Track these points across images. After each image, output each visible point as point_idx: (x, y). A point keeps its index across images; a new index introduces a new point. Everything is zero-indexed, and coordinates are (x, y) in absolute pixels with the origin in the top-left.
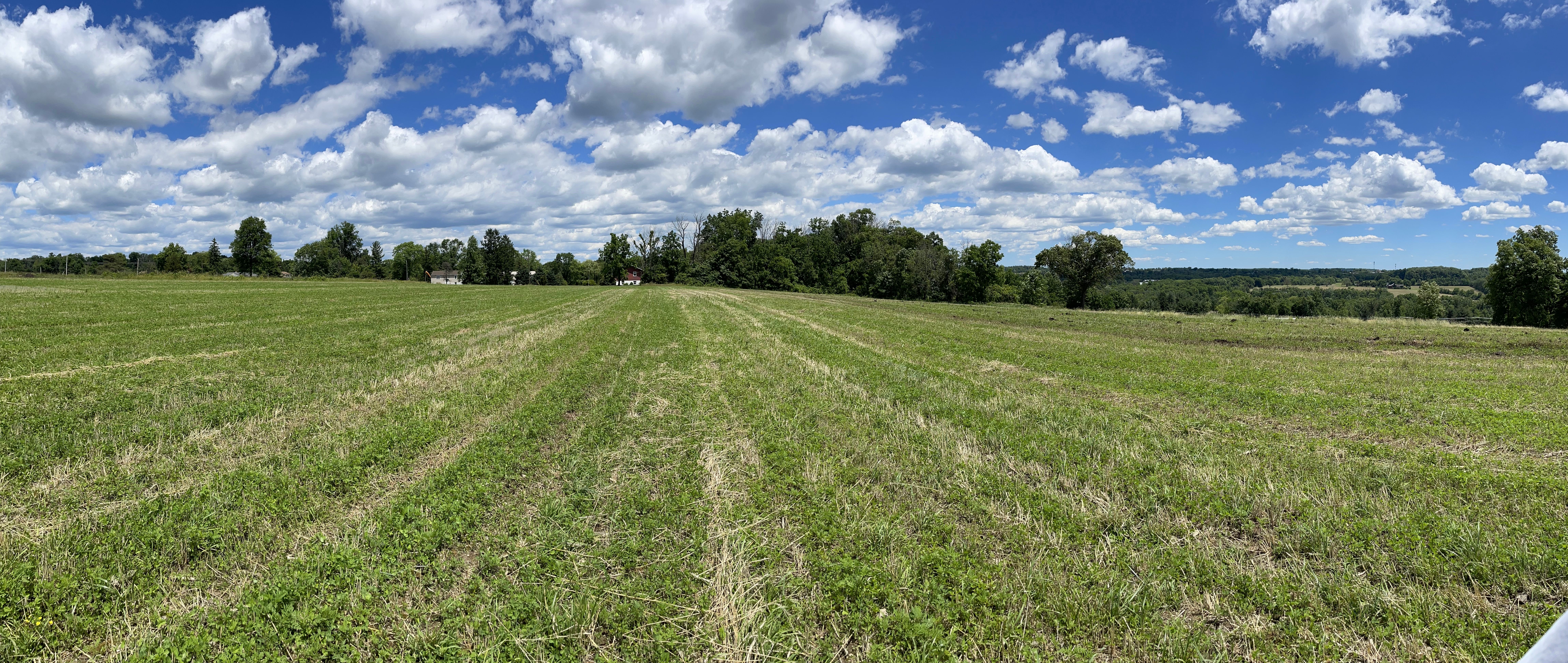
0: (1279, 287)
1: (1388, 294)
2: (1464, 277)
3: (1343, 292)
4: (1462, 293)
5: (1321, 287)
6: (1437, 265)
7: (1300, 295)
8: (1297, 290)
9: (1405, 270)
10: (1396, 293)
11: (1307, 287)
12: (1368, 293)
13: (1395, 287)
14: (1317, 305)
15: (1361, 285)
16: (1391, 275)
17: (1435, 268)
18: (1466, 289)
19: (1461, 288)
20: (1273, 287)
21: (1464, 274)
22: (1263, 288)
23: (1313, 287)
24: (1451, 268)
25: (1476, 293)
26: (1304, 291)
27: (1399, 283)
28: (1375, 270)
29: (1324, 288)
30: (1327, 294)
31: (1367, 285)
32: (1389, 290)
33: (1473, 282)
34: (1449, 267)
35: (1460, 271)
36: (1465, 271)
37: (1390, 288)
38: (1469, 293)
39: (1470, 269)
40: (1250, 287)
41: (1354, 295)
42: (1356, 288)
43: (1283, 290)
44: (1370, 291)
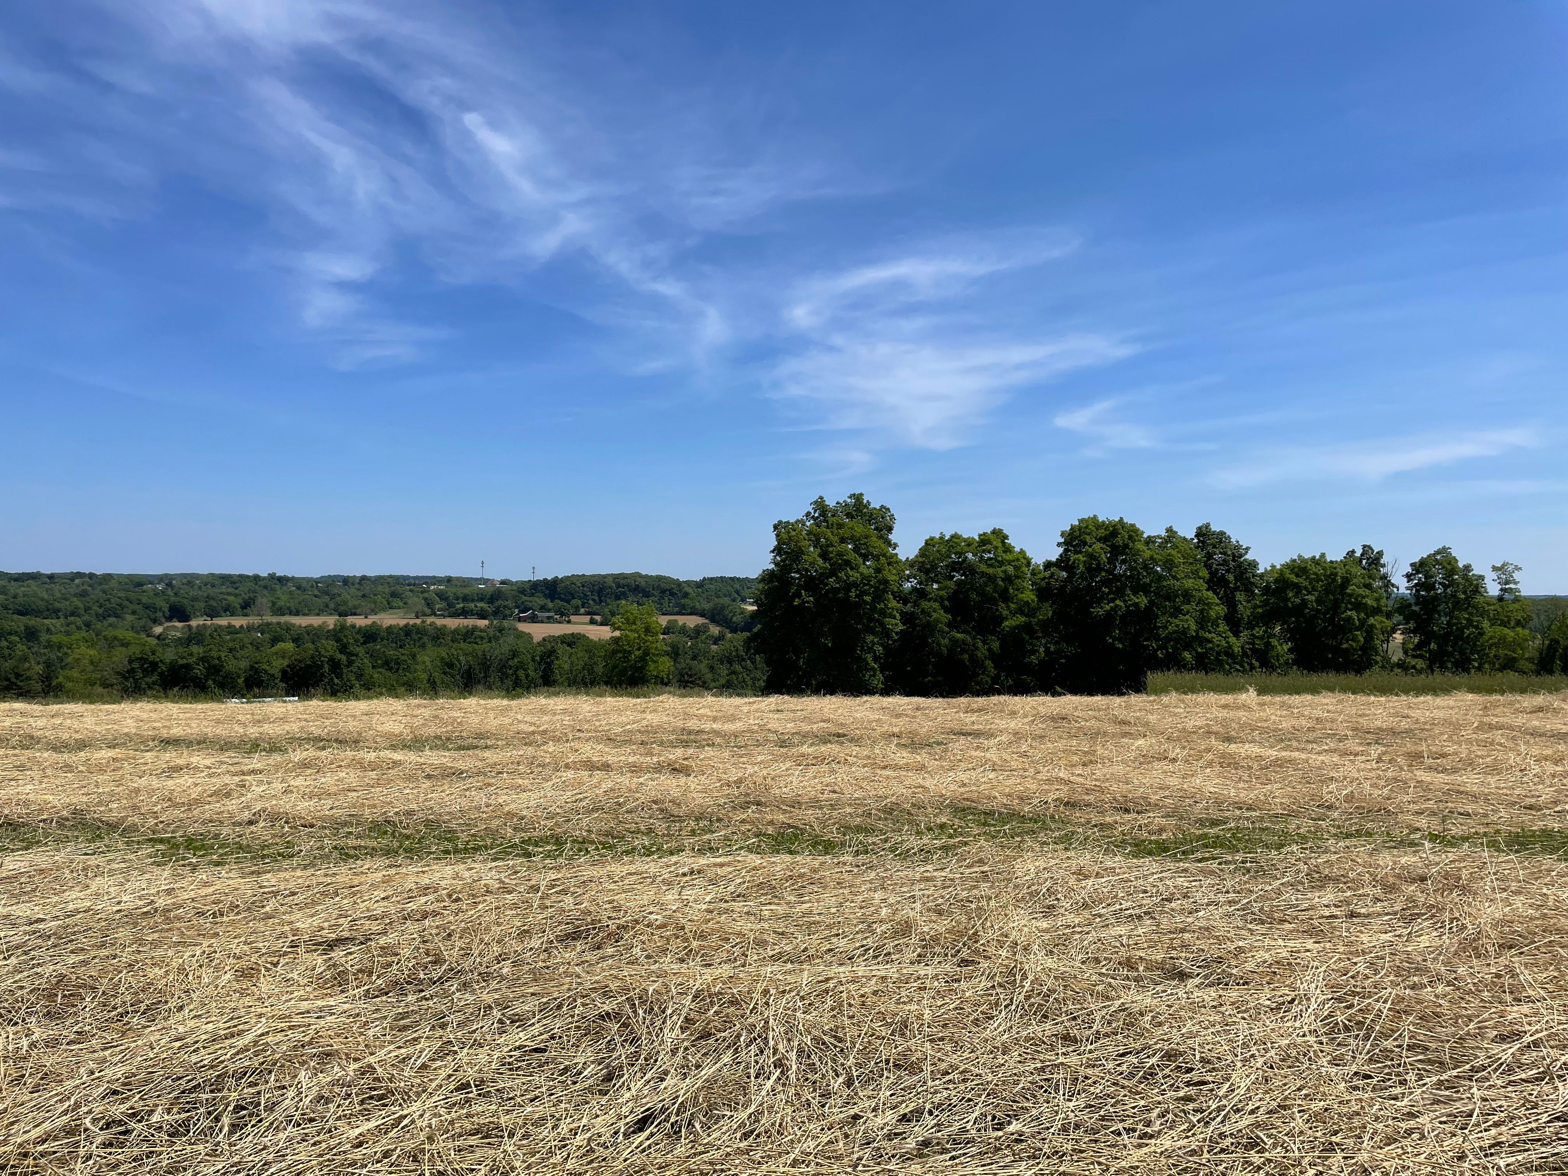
0: (238, 622)
1: (520, 635)
2: (686, 595)
3: (407, 631)
4: (683, 630)
5: (350, 620)
6: (628, 571)
7: (296, 640)
8: (288, 628)
9: (556, 581)
10: (539, 631)
11: (315, 621)
12: (468, 635)
13: (533, 619)
14: (350, 663)
15: (454, 615)
16: (523, 592)
17: (623, 576)
18: (692, 621)
19: (681, 620)
20: (223, 622)
21: (687, 589)
22: (194, 623)
23: (331, 621)
24: (659, 578)
25: (715, 630)
26: (309, 630)
27: (543, 608)
28: (485, 581)
29: (360, 621)
30: (370, 636)
31: (465, 613)
32: (523, 627)
33: (707, 606)
34: (653, 573)
35: (678, 583)
36: (688, 583)
37: (520, 620)
38: (698, 631)
39: (698, 578)
40: (155, 621)
41: (439, 635)
42: (440, 622)
43: (250, 628)
44: (475, 628)
